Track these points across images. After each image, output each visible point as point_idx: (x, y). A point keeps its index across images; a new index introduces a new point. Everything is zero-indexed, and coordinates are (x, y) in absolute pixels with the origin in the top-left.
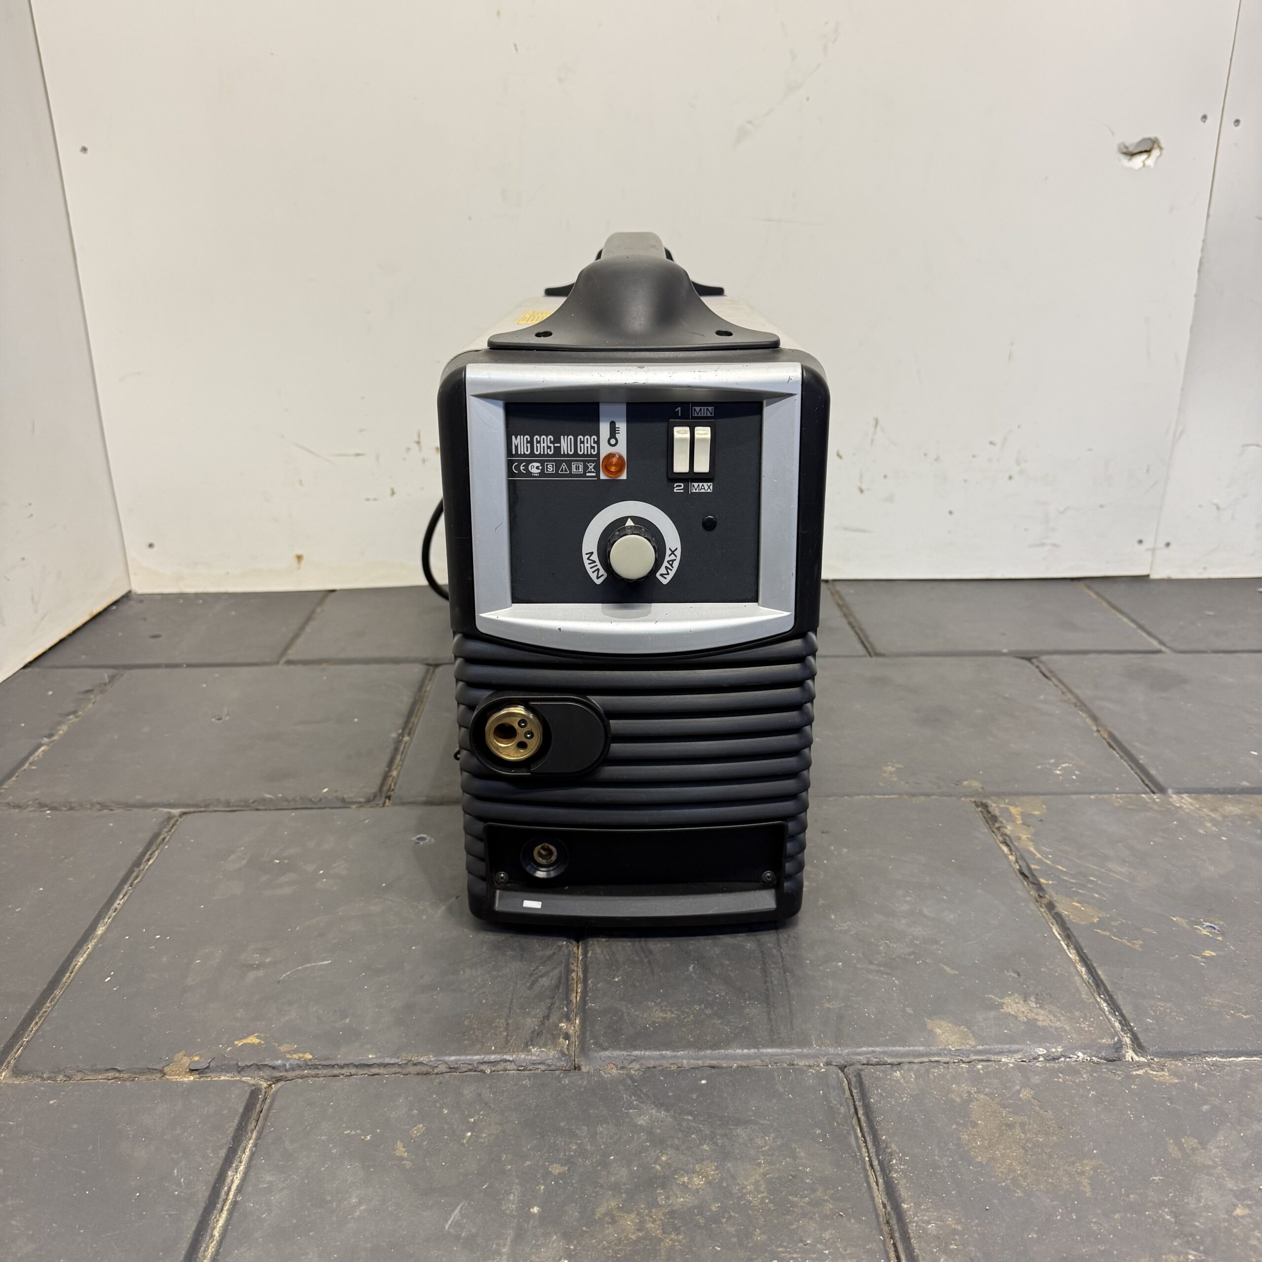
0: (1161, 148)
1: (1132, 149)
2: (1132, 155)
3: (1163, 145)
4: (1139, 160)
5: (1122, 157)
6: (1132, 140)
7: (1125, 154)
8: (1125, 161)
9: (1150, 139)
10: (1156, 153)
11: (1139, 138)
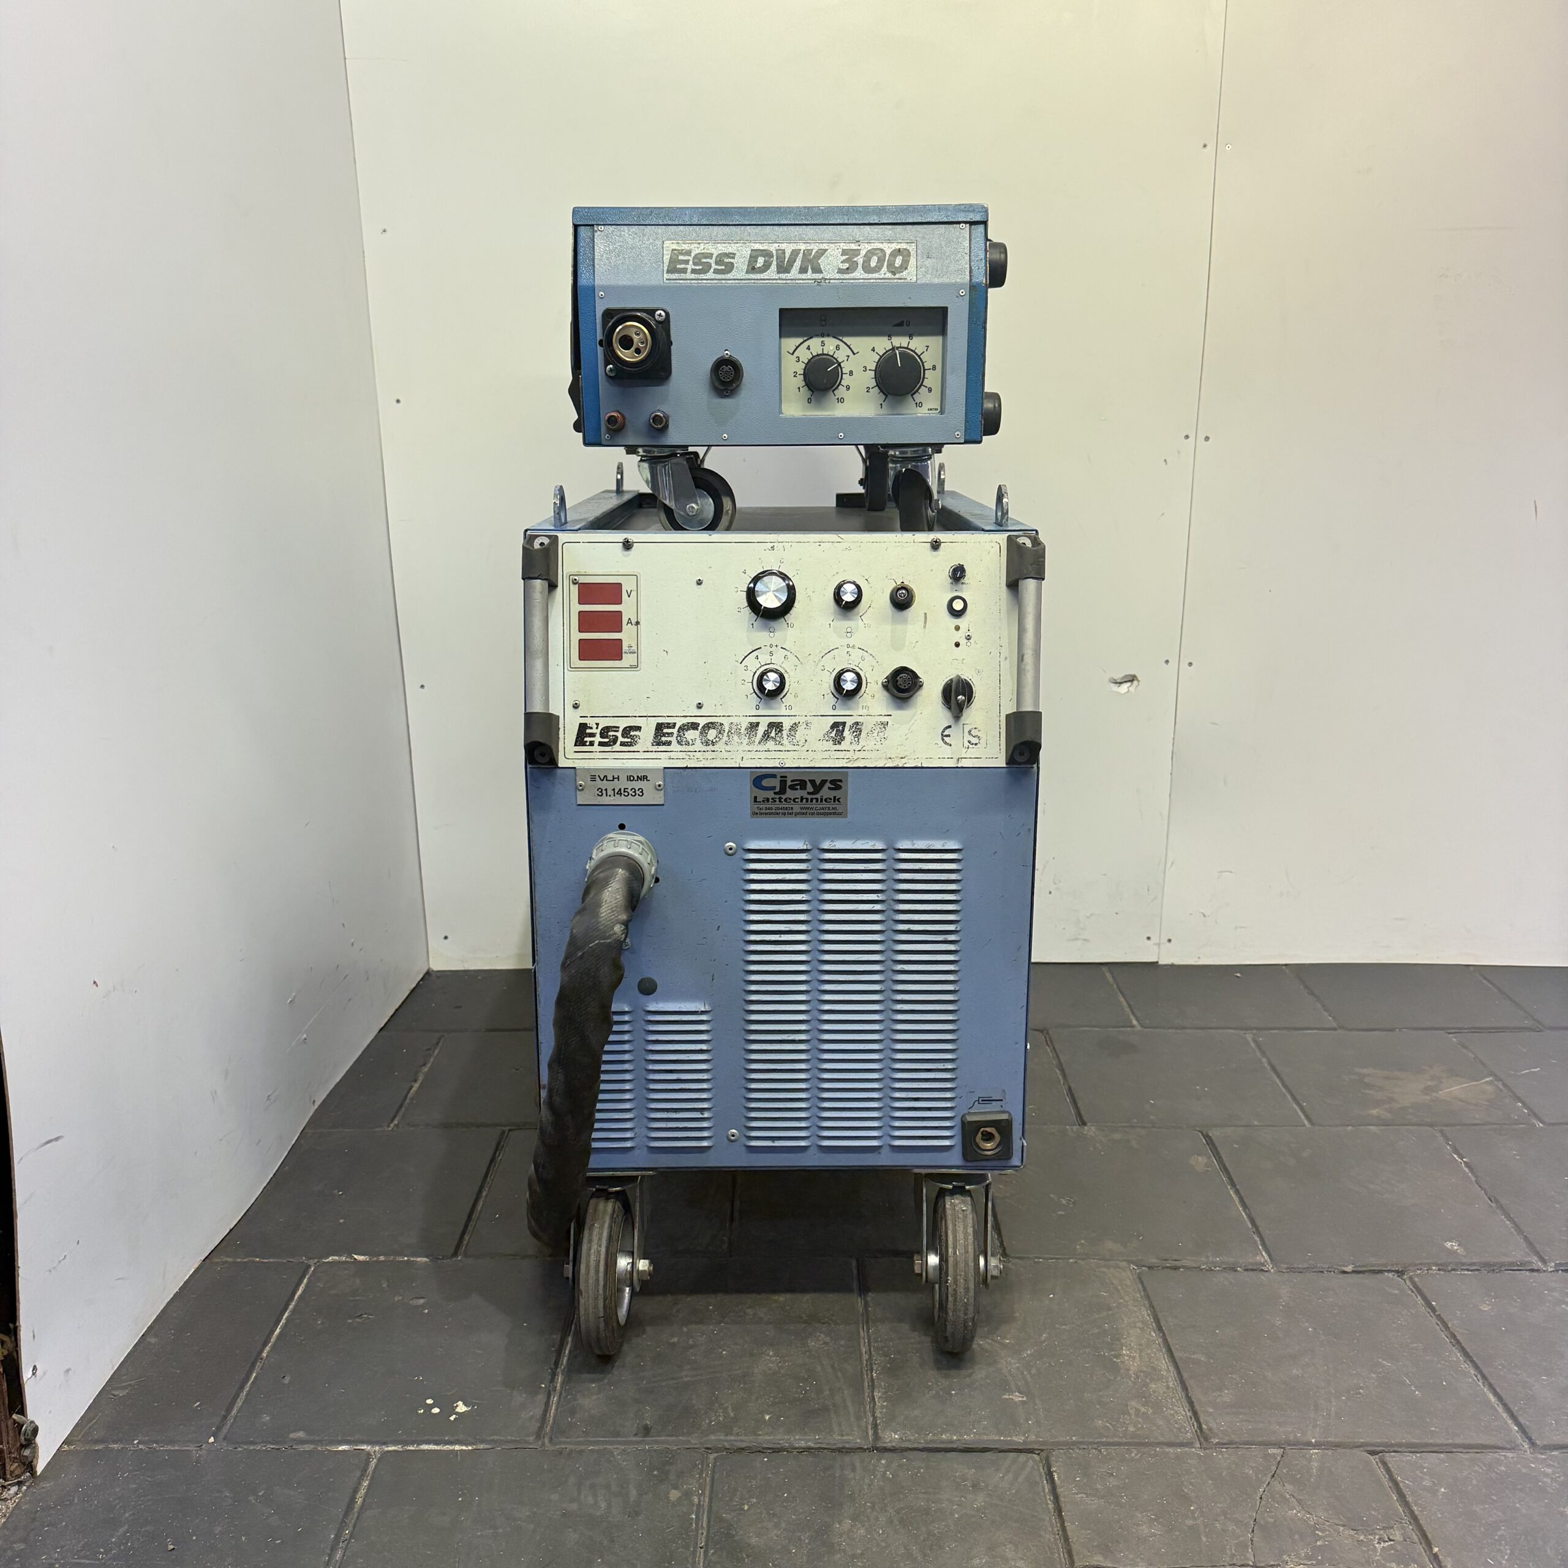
0: (1138, 681)
1: (1119, 681)
2: (1121, 683)
3: (1139, 679)
4: (1124, 688)
5: (1113, 685)
6: (1118, 676)
7: (1116, 683)
8: (1114, 687)
9: (1131, 675)
10: (1135, 682)
11: (1123, 675)
